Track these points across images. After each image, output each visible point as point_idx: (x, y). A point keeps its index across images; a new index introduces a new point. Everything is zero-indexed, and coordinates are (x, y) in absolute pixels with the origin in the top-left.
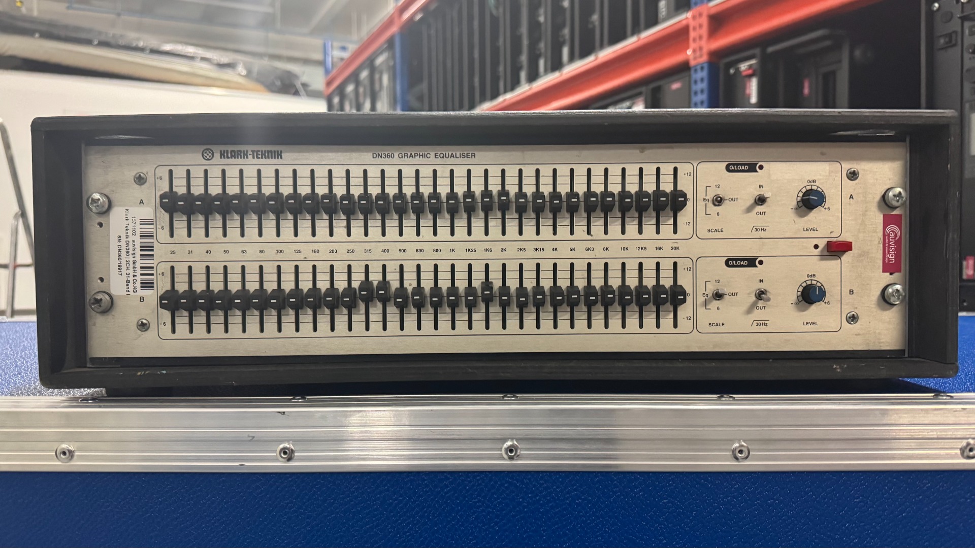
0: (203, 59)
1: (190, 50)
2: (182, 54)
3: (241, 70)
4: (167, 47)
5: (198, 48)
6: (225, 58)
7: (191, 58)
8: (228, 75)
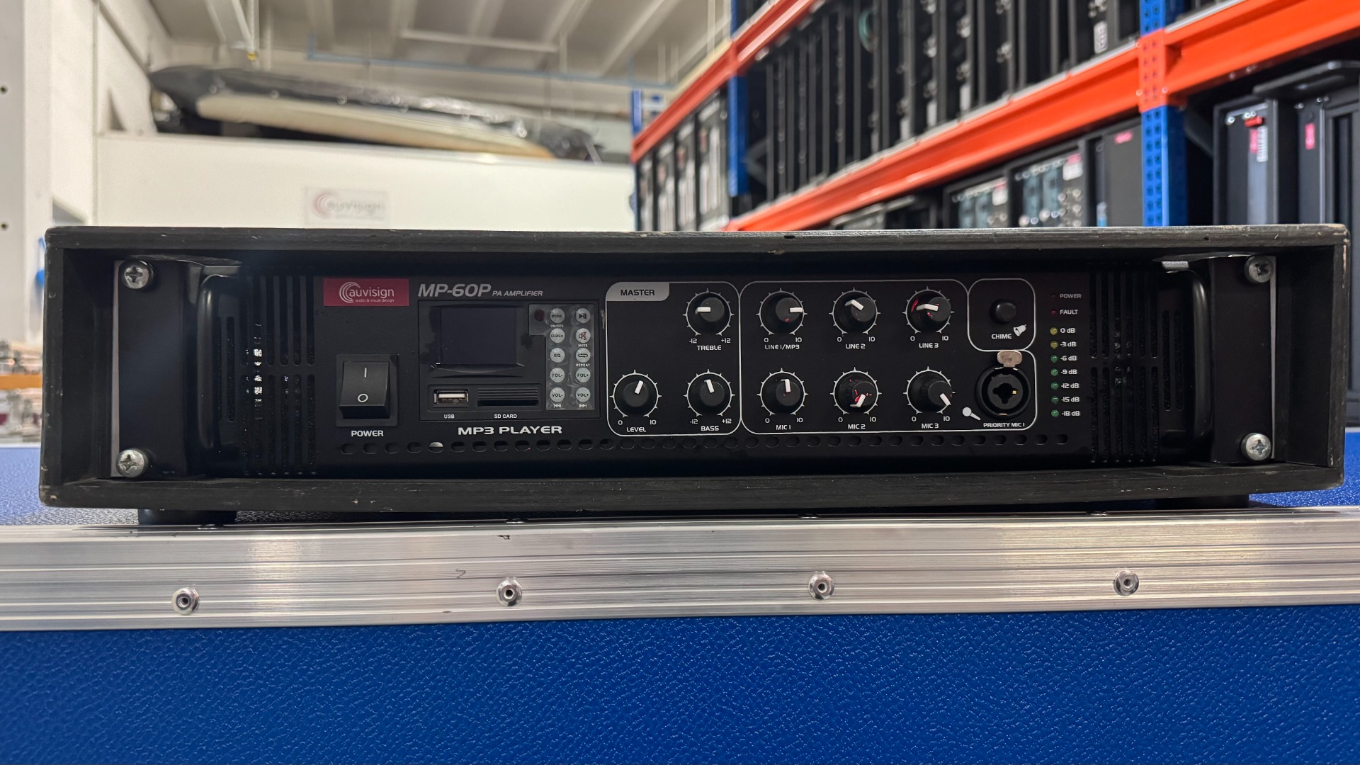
0: (473, 117)
1: (456, 106)
2: (448, 112)
3: (520, 130)
4: (429, 103)
5: (468, 103)
6: (499, 115)
7: (457, 116)
8: (504, 137)
